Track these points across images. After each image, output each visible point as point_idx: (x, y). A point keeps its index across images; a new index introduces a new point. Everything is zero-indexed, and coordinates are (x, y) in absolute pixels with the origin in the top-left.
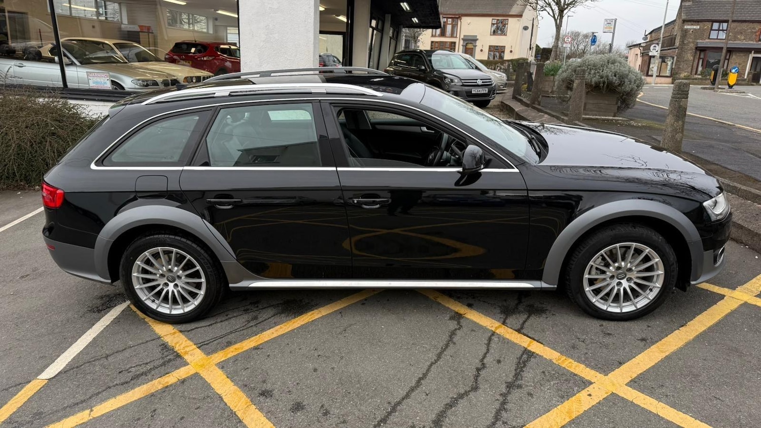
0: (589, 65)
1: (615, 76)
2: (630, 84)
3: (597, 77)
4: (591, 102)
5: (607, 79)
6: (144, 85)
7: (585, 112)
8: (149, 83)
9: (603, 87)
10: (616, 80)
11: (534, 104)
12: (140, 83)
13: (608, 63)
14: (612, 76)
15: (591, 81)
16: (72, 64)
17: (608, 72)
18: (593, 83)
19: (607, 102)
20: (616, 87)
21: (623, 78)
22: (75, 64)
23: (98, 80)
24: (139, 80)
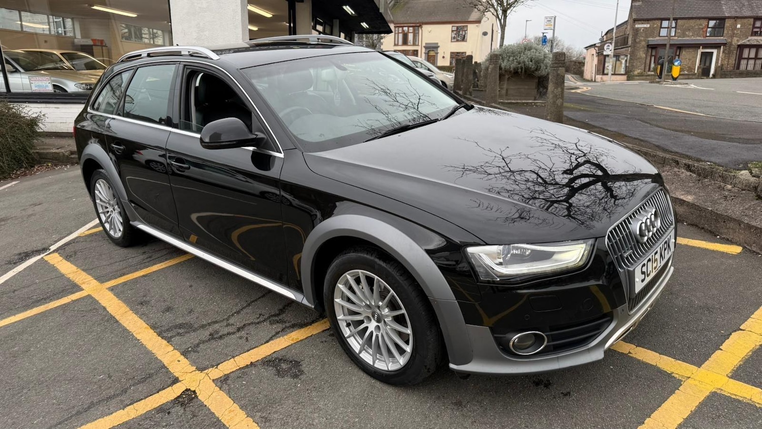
0: (508, 53)
1: (531, 61)
2: (546, 68)
3: (515, 63)
4: (512, 87)
5: (524, 65)
6: (87, 89)
7: (507, 97)
8: (92, 86)
9: (521, 72)
10: (532, 66)
11: (466, 94)
12: (83, 87)
13: (525, 50)
14: (528, 61)
15: (510, 67)
16: (17, 71)
17: (524, 58)
18: (512, 69)
19: (526, 87)
20: (533, 72)
21: (538, 63)
22: (20, 71)
23: (40, 83)
24: (82, 84)
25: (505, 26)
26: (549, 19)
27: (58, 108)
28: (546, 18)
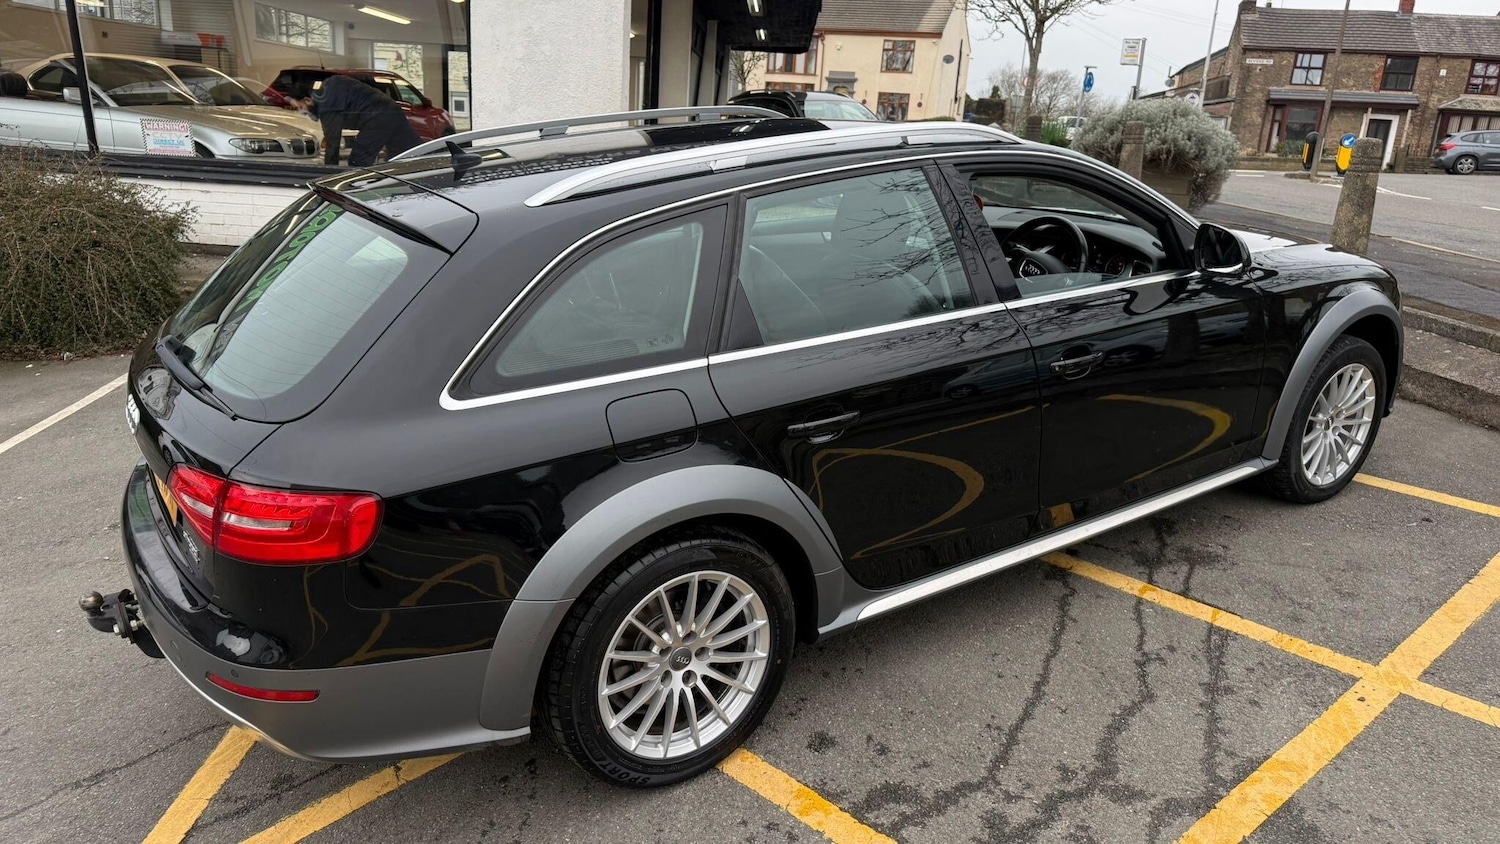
6: (254, 151)
8: (264, 144)
12: (246, 146)
16: (102, 105)
22: (106, 106)
23: (166, 136)
24: (243, 139)
25: (1040, 51)
26: (1131, 45)
27: (208, 192)
28: (1127, 41)
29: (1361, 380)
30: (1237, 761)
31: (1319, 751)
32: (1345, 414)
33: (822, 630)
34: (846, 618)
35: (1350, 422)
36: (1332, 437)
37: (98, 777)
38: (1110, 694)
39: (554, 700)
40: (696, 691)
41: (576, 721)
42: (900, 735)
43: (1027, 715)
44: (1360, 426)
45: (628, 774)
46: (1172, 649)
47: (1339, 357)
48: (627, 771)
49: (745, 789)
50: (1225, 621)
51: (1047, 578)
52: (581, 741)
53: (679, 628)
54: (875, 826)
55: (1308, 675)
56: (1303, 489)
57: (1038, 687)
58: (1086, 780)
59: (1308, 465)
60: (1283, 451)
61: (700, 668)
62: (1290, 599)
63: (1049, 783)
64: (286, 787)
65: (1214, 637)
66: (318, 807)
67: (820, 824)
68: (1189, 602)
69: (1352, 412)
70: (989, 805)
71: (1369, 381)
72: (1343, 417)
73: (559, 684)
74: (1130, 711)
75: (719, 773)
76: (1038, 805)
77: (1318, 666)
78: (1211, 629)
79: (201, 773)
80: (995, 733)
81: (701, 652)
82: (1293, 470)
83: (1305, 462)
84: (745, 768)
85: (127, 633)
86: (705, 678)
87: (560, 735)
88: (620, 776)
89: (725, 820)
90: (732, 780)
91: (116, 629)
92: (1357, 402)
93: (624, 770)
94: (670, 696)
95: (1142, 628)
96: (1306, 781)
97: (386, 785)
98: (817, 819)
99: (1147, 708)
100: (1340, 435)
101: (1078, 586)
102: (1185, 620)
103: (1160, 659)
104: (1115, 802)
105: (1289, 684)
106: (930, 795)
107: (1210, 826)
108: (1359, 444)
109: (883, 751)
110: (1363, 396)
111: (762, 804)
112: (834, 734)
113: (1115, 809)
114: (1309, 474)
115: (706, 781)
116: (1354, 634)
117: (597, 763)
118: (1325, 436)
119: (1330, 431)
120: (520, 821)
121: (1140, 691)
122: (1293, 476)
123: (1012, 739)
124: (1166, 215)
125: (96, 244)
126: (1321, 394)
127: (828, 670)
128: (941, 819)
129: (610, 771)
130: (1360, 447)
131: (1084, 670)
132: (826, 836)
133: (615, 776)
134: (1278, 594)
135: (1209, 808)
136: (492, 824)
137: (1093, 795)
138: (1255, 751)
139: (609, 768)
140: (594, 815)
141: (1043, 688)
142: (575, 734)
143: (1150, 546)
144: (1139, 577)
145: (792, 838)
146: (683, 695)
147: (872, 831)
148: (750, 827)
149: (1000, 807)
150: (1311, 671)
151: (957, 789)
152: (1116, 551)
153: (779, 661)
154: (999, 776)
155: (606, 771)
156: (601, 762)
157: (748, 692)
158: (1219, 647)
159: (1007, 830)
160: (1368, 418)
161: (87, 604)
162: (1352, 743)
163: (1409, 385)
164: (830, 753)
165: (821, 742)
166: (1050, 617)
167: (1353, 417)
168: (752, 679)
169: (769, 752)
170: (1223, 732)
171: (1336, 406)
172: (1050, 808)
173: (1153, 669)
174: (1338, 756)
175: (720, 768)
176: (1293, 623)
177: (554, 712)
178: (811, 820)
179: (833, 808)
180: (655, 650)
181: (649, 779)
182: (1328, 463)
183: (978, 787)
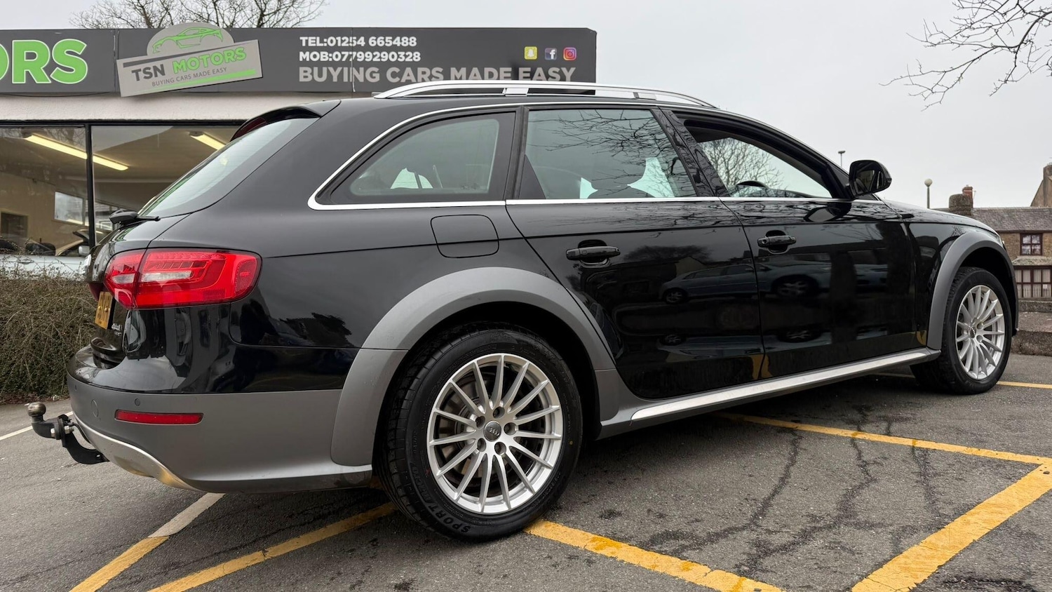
29: (990, 301)
30: (955, 506)
31: (1021, 497)
32: (983, 326)
33: (604, 423)
34: (621, 417)
35: (988, 333)
36: (977, 343)
37: (23, 578)
38: (842, 480)
39: (391, 445)
40: (506, 458)
41: (409, 462)
42: (674, 508)
43: (776, 492)
44: (997, 336)
45: (452, 520)
46: (885, 458)
47: (969, 278)
48: (451, 516)
49: (548, 541)
50: (921, 444)
51: (779, 432)
52: (414, 482)
53: (491, 404)
54: (660, 552)
55: (998, 466)
56: (964, 379)
57: (782, 479)
58: (833, 520)
59: (964, 361)
60: (943, 346)
61: (508, 440)
62: (972, 433)
63: (802, 524)
64: (172, 568)
65: (916, 452)
66: (197, 575)
67: (612, 553)
68: (892, 438)
69: (988, 325)
70: (754, 536)
71: (996, 301)
72: (983, 328)
73: (395, 429)
74: (861, 486)
75: (527, 534)
76: (796, 535)
77: (1005, 461)
78: (913, 448)
79: (106, 567)
80: (753, 502)
81: (509, 428)
82: (953, 362)
83: (961, 357)
84: (547, 531)
85: (61, 435)
86: (513, 450)
87: (396, 478)
88: (445, 521)
89: (534, 557)
90: (538, 538)
91: (53, 431)
92: (989, 318)
93: (449, 515)
94: (485, 461)
95: (858, 451)
96: (1016, 512)
97: (254, 560)
98: (611, 551)
99: (873, 485)
100: (983, 342)
101: (802, 434)
102: (889, 445)
103: (875, 462)
104: (859, 529)
105: (985, 470)
106: (703, 535)
107: (943, 537)
108: (999, 351)
109: (661, 516)
110: (994, 314)
111: (563, 547)
112: (620, 510)
113: (859, 533)
114: (967, 369)
115: (517, 539)
116: (1028, 446)
117: (427, 505)
118: (973, 342)
119: (975, 339)
120: (363, 570)
121: (865, 478)
122: (955, 368)
123: (767, 503)
124: (826, 163)
125: (85, 321)
126: (962, 304)
127: (613, 481)
128: (714, 546)
129: (437, 514)
130: (1000, 354)
131: (818, 470)
132: (618, 559)
133: (441, 520)
134: (959, 431)
135: (939, 529)
136: (339, 574)
137: (839, 527)
138: (969, 501)
139: (437, 510)
140: (424, 563)
141: (786, 480)
142: (408, 474)
143: (857, 416)
144: (851, 429)
145: (590, 562)
146: (495, 462)
147: (657, 555)
148: (555, 559)
149: (763, 537)
150: (1001, 464)
151: (725, 531)
152: (830, 419)
153: (571, 443)
154: (760, 523)
155: (434, 514)
156: (429, 505)
157: (548, 467)
158: (922, 456)
159: (771, 547)
160: (1001, 330)
161: (33, 410)
162: (1046, 493)
163: (1027, 344)
164: (619, 519)
165: (611, 514)
166: (786, 450)
167: (989, 329)
168: (551, 455)
169: (568, 522)
170: (939, 493)
171: (976, 318)
172: (806, 536)
173: (872, 469)
174: (1038, 500)
175: (528, 532)
176: (980, 443)
177: (391, 458)
178: (607, 552)
179: (623, 544)
180: (473, 418)
181: (469, 527)
182: (980, 365)
183: (743, 528)
